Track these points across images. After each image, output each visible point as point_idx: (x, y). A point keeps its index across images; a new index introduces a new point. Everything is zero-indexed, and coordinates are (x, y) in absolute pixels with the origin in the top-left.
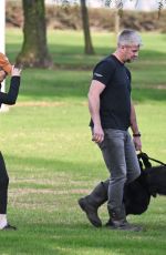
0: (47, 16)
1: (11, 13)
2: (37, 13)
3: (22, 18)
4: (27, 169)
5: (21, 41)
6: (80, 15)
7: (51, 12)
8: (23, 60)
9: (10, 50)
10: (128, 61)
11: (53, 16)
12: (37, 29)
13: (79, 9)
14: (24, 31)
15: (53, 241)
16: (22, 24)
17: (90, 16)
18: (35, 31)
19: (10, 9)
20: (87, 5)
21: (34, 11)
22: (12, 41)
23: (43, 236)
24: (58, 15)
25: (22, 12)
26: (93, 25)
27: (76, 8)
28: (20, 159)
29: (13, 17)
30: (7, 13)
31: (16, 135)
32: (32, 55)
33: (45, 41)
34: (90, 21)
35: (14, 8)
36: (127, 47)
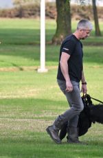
0: (71, 12)
1: (49, 10)
2: (65, 10)
3: (56, 13)
4: (59, 108)
5: (55, 28)
6: (92, 11)
7: (74, 9)
8: (57, 39)
9: (48, 34)
10: (83, 39)
11: (75, 12)
12: (65, 20)
13: (92, 8)
14: (57, 21)
15: (76, 153)
16: (56, 17)
17: (98, 12)
18: (64, 22)
19: (48, 8)
20: (97, 5)
21: (63, 9)
22: (49, 28)
23: (69, 150)
24: (78, 12)
25: (56, 9)
26: (100, 17)
27: (89, 7)
28: (55, 102)
29: (50, 12)
30: (46, 10)
31: (52, 87)
32: (62, 37)
33: (70, 27)
34: (99, 15)
35: (51, 7)
36: (83, 30)
